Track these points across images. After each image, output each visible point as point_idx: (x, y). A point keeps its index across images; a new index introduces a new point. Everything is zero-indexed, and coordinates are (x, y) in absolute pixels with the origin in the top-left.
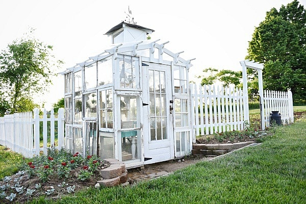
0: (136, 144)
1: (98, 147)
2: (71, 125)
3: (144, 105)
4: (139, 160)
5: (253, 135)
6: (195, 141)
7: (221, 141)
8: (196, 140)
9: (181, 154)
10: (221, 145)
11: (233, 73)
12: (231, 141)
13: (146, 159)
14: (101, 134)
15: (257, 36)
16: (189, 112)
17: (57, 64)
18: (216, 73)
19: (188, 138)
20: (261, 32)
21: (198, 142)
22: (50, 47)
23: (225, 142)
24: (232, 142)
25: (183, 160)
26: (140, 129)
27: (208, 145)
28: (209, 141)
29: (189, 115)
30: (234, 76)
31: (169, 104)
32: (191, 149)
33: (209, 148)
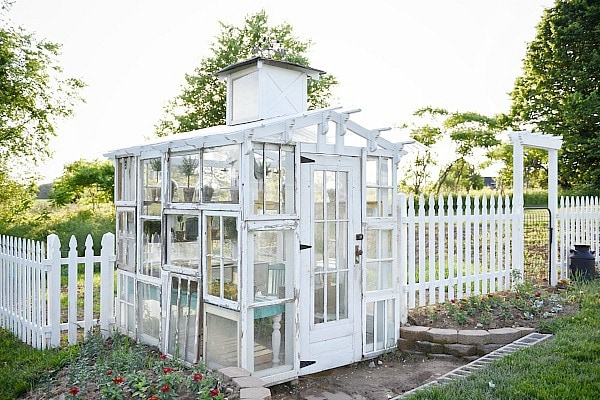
0: (282, 330)
1: (200, 336)
2: (132, 275)
3: (303, 247)
4: (290, 366)
5: (532, 312)
6: (405, 320)
7: (462, 324)
8: (408, 318)
9: (376, 349)
10: (462, 332)
12: (484, 323)
13: (304, 364)
14: (208, 309)
15: (547, 31)
16: (394, 257)
18: (444, 118)
19: (391, 312)
20: (557, 23)
21: (411, 321)
22: (49, 47)
23: (471, 326)
24: (487, 327)
25: (380, 362)
26: (293, 301)
27: (433, 331)
28: (436, 322)
29: (395, 263)
30: (485, 128)
31: (353, 243)
32: (397, 337)
33: (435, 338)
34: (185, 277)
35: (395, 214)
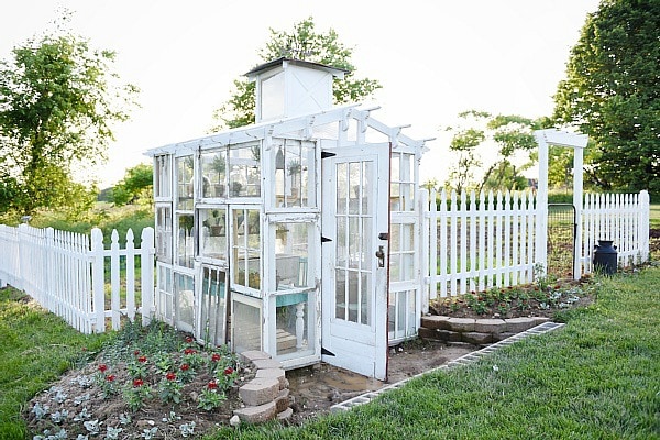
0: (305, 318)
1: (228, 323)
2: (170, 266)
3: (324, 240)
4: (311, 352)
5: (549, 303)
6: (426, 310)
7: (480, 314)
8: (430, 308)
9: (397, 337)
10: (480, 322)
11: (527, 122)
12: (501, 313)
13: (324, 351)
14: (234, 297)
15: (590, 34)
16: (416, 251)
17: (125, 94)
18: (488, 120)
19: (413, 306)
20: (601, 27)
21: (432, 311)
22: (107, 54)
23: (489, 315)
24: (503, 316)
25: (401, 349)
26: (314, 290)
27: (452, 320)
28: (455, 312)
29: (417, 256)
32: (418, 326)
33: (454, 327)
34: (214, 268)
35: (417, 208)
